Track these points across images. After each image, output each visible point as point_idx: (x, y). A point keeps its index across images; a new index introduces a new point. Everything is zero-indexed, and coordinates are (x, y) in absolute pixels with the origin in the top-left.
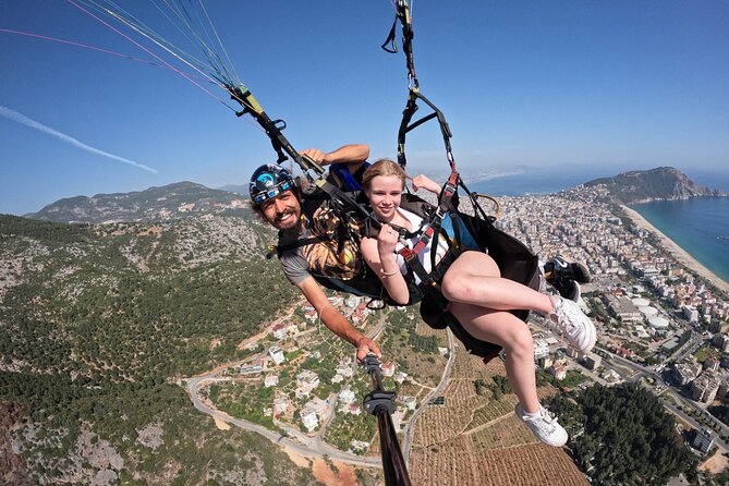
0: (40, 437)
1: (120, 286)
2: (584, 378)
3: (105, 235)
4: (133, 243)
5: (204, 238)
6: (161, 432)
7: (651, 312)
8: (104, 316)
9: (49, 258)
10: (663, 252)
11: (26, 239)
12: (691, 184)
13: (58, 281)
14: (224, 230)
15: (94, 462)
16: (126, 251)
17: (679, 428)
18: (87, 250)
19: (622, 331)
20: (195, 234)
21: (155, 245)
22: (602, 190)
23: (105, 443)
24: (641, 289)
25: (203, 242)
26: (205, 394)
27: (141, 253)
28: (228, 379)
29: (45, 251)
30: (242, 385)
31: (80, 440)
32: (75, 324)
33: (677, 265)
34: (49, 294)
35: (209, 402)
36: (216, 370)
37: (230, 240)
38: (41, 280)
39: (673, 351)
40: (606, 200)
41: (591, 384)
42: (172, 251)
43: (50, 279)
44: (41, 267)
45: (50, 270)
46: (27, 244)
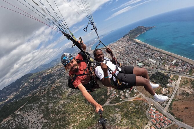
2: (150, 75)
3: (42, 95)
4: (51, 93)
7: (153, 61)
9: (41, 106)
10: (149, 48)
11: (29, 105)
12: (145, 28)
13: (52, 109)
16: (52, 95)
17: (165, 75)
19: (150, 65)
21: (57, 90)
22: (128, 37)
24: (149, 57)
26: (110, 104)
27: (56, 94)
28: (111, 100)
29: (38, 105)
30: (114, 99)
33: (153, 50)
36: (108, 100)
39: (159, 65)
41: (151, 75)
42: (62, 90)
43: (49, 109)
44: (42, 109)
45: (46, 108)
46: (31, 106)
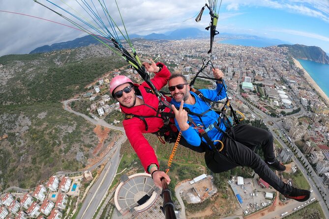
0: (7, 117)
1: (48, 72)
3: (48, 56)
4: (59, 57)
5: (89, 53)
6: (46, 114)
8: (41, 82)
9: (24, 66)
11: (16, 61)
13: (26, 74)
14: (98, 50)
15: (22, 124)
16: (55, 61)
18: (39, 62)
20: (84, 52)
21: (67, 57)
22: (285, 49)
23: (27, 118)
25: (87, 55)
26: (69, 105)
27: (62, 61)
29: (23, 64)
31: (20, 117)
32: (31, 87)
34: (23, 79)
35: (70, 108)
36: (75, 97)
37: (100, 53)
38: (20, 75)
40: (286, 54)
42: (74, 59)
43: (24, 73)
44: (21, 70)
45: (24, 70)
46: (16, 63)
